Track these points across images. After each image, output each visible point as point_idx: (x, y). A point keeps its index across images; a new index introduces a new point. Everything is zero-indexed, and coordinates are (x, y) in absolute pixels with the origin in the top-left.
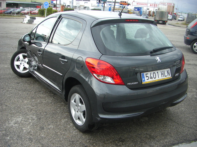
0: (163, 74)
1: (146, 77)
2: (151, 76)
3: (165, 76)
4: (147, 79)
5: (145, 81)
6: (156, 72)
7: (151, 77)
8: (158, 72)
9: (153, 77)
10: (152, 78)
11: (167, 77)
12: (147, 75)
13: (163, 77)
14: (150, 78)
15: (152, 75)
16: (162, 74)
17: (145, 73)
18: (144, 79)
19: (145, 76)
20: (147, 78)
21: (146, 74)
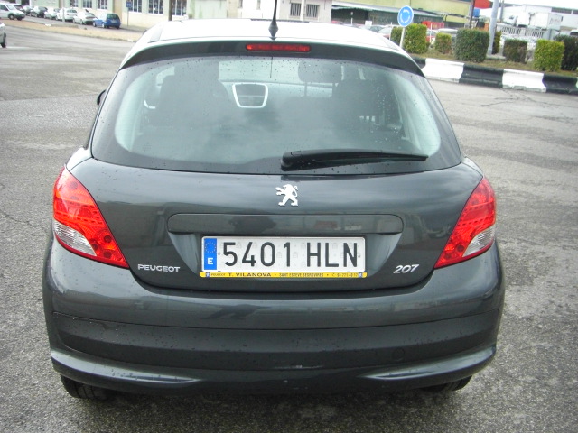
0: (318, 255)
1: (226, 253)
2: (250, 253)
3: (327, 265)
4: (227, 264)
5: (214, 267)
6: (279, 242)
7: (249, 258)
8: (287, 245)
9: (258, 258)
10: (253, 262)
11: (341, 268)
12: (229, 249)
13: (314, 268)
14: (244, 261)
15: (255, 252)
16: (309, 255)
17: (220, 241)
18: (215, 261)
19: (220, 249)
20: (230, 259)
21: (226, 244)
